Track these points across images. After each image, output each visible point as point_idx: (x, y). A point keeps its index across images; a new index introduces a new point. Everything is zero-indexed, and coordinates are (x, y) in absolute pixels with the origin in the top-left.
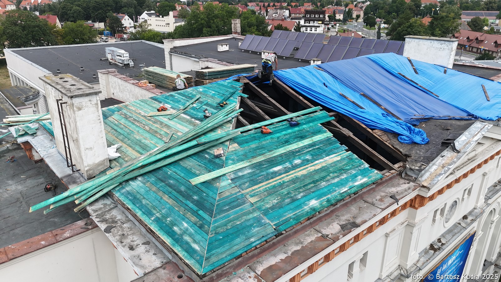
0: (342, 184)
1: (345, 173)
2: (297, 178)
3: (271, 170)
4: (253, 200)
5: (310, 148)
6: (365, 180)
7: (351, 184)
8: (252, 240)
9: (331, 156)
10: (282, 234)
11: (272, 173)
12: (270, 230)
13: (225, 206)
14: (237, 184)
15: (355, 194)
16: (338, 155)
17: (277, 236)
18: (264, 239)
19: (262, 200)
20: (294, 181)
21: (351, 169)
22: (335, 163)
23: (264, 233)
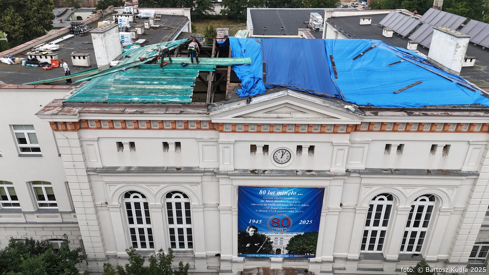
0: (162, 98)
1: (172, 94)
2: (144, 88)
3: (137, 82)
4: (112, 89)
5: (172, 79)
6: (178, 100)
7: (167, 99)
8: (93, 100)
9: (178, 86)
10: (107, 103)
11: (136, 83)
12: (104, 100)
13: (99, 87)
14: (114, 82)
15: (163, 103)
16: (182, 87)
17: (104, 103)
18: (98, 101)
19: (116, 90)
20: (140, 89)
21: (179, 94)
22: (174, 89)
23: (100, 100)
